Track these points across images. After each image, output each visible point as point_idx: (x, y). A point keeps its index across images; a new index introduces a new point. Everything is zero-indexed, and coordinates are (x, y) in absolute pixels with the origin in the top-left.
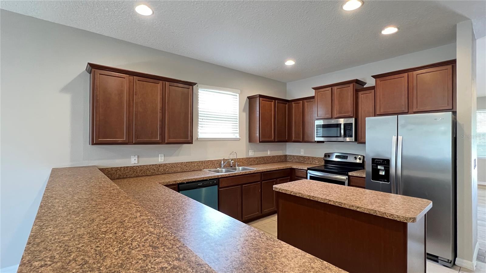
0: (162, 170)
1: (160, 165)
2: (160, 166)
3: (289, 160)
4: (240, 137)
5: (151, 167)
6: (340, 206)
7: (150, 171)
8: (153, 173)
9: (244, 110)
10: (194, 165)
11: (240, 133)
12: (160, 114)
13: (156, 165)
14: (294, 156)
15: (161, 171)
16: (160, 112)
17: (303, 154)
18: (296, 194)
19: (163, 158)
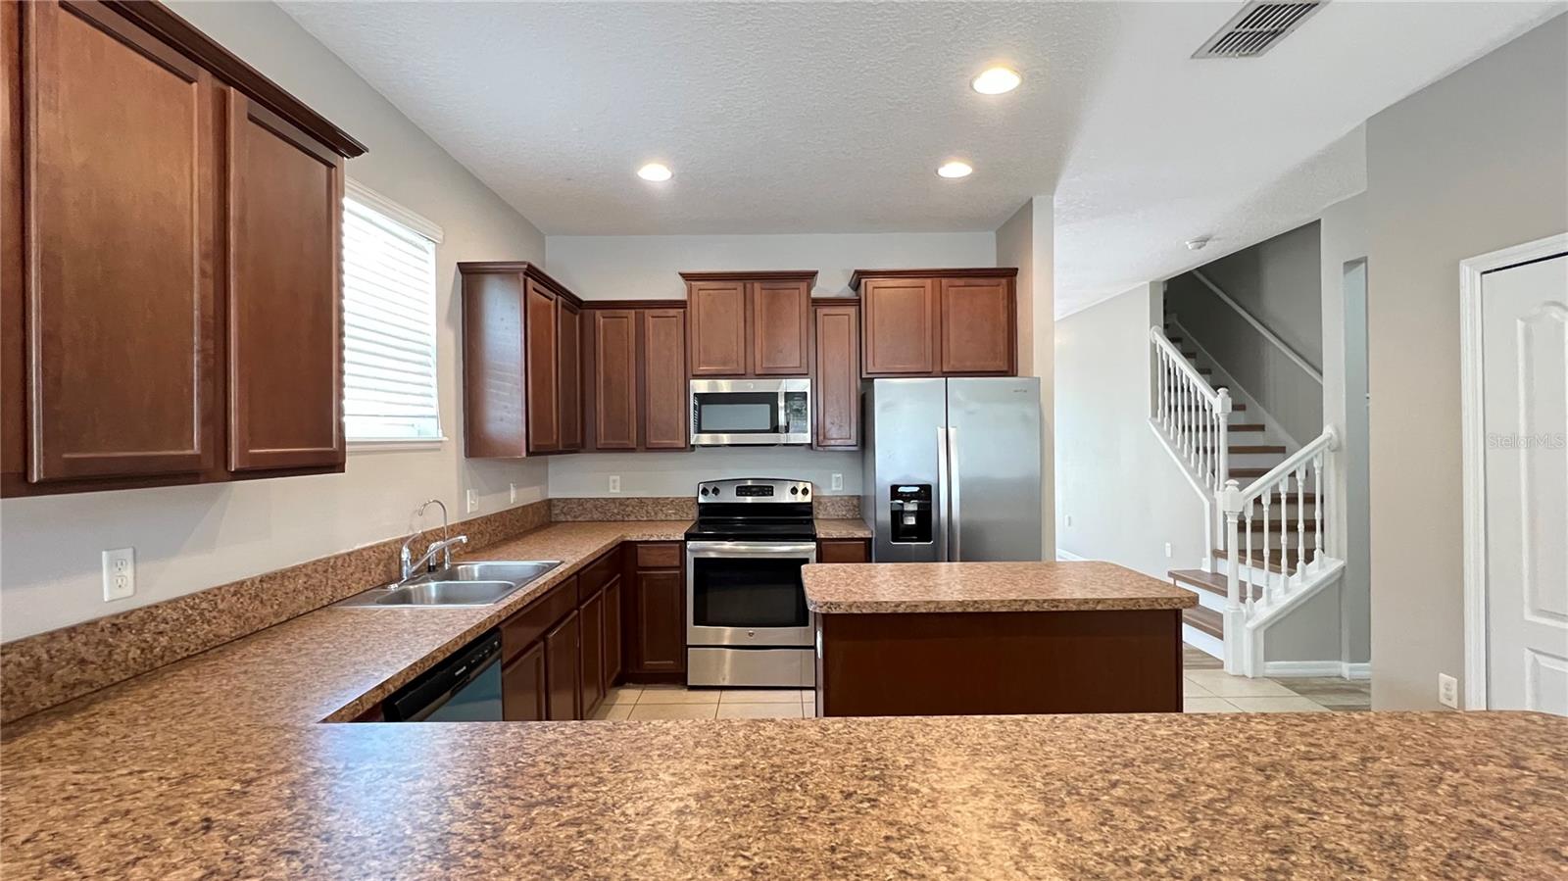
0: (134, 653)
1: (119, 624)
2: (116, 628)
3: (562, 518)
4: (444, 435)
5: (56, 646)
6: (1054, 609)
7: (50, 680)
8: (74, 686)
9: (450, 319)
10: (291, 587)
11: (442, 417)
12: (202, 285)
13: (93, 623)
14: (581, 502)
15: (126, 661)
16: (203, 273)
17: (618, 491)
18: (916, 606)
19: (128, 572)
